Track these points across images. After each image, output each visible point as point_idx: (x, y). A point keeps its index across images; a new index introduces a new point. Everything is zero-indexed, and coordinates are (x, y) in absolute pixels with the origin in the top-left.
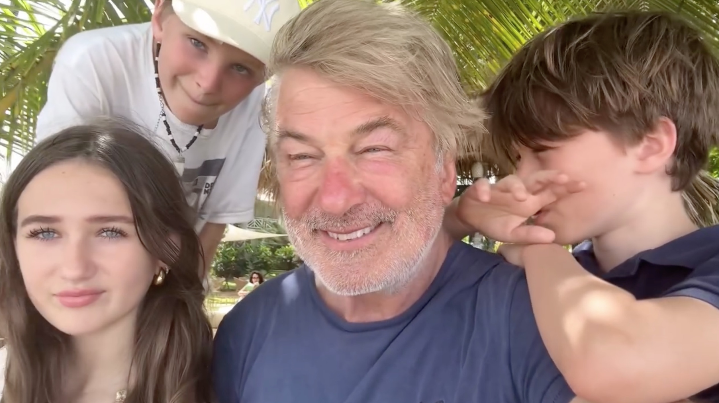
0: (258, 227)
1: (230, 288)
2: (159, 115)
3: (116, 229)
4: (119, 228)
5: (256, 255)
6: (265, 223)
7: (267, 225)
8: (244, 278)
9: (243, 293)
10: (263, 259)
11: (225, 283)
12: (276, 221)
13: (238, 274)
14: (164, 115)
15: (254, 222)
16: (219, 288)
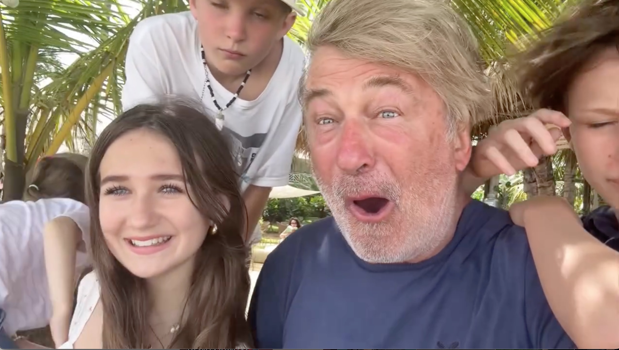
0: (296, 181)
1: (274, 230)
2: (204, 82)
3: (173, 186)
4: (175, 185)
5: (295, 204)
6: (302, 177)
7: (304, 179)
8: (285, 223)
9: (284, 235)
10: (300, 207)
11: (269, 226)
12: (310, 176)
13: (280, 219)
14: (208, 81)
15: (293, 177)
16: (265, 230)
